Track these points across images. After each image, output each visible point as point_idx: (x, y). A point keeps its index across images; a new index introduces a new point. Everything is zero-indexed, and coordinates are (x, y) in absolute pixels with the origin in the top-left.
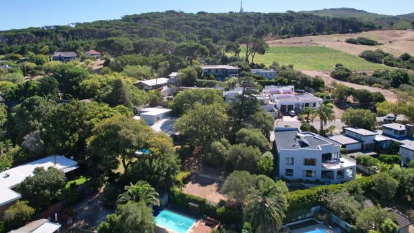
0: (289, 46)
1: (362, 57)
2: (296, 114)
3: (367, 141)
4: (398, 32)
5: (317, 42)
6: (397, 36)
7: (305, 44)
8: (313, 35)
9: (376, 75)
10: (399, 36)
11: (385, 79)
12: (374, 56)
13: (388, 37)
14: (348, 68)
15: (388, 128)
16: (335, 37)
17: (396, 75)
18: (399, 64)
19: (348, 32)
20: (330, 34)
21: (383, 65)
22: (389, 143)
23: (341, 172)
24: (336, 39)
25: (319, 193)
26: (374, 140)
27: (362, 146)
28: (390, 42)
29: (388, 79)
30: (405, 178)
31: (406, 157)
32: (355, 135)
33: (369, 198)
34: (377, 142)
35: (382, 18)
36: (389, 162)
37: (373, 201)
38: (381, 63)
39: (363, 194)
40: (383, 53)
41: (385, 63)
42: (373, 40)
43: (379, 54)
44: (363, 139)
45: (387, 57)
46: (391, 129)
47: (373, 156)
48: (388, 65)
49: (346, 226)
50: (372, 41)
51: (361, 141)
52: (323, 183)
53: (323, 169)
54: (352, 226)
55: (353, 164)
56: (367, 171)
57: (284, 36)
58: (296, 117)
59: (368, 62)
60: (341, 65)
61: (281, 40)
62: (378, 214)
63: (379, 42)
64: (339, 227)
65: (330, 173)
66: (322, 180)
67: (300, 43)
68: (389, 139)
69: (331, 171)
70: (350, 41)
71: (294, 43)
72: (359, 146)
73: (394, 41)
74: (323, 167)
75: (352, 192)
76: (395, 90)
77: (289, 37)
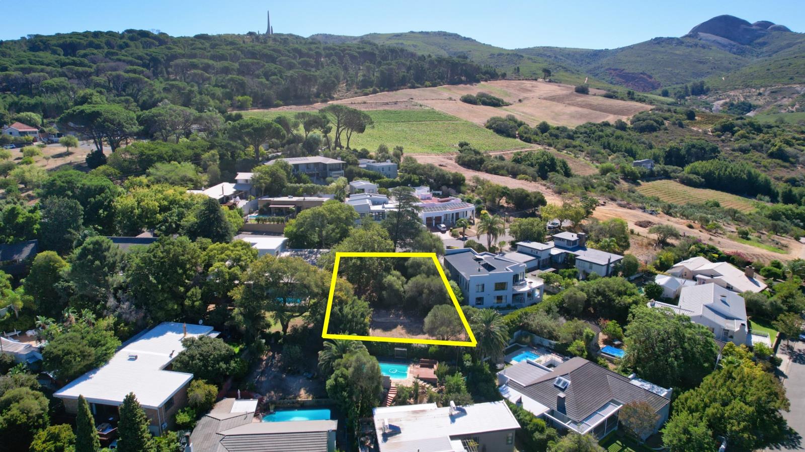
0: (381, 108)
1: (489, 127)
2: (448, 228)
3: (544, 256)
4: (528, 84)
5: (420, 102)
6: (526, 90)
7: (403, 105)
8: (410, 88)
9: (517, 161)
10: (530, 91)
11: (529, 165)
12: (506, 126)
13: (517, 92)
14: (477, 148)
15: (560, 239)
16: (444, 91)
17: (541, 160)
18: (537, 138)
19: (460, 82)
20: (434, 85)
21: (518, 140)
22: (564, 256)
23: (530, 294)
24: (446, 94)
25: (520, 317)
26: (550, 254)
27: (539, 262)
28: (520, 101)
29: (532, 165)
30: (591, 290)
31: (583, 269)
32: (529, 251)
33: (562, 315)
34: (552, 256)
35: (499, 55)
36: (570, 277)
37: (565, 318)
38: (514, 137)
39: (558, 312)
40: (515, 121)
41: (521, 138)
42: (497, 96)
43: (512, 124)
44: (539, 254)
45: (522, 128)
46: (563, 240)
47: (553, 272)
48: (524, 141)
49: (550, 344)
50: (498, 100)
51: (538, 257)
52: (515, 308)
53: (514, 293)
54: (556, 342)
55: (539, 283)
56: (551, 290)
57: (367, 90)
58: (448, 232)
59: (498, 136)
60: (467, 144)
61: (363, 98)
62: (576, 327)
63: (506, 100)
64: (543, 346)
65: (519, 296)
66: (513, 305)
67: (396, 103)
68: (563, 251)
69: (522, 294)
70: (468, 100)
71: (387, 104)
72: (535, 264)
73: (526, 98)
74: (513, 290)
75: (549, 311)
76: (544, 182)
77: (375, 92)
